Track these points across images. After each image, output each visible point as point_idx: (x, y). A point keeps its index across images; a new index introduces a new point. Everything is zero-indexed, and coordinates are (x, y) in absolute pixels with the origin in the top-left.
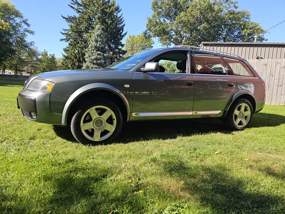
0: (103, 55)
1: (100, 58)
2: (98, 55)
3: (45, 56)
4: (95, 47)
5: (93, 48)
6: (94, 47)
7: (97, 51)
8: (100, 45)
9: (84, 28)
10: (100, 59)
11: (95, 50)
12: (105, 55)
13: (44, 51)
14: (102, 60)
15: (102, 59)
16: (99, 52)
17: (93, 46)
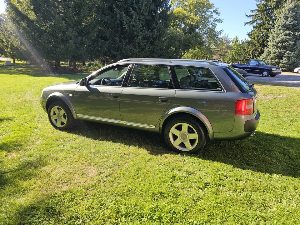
0: (294, 35)
1: (288, 39)
2: (286, 35)
3: (235, 42)
4: (283, 25)
5: (280, 28)
6: (281, 26)
7: (284, 30)
8: (290, 23)
9: (274, 3)
10: (287, 41)
11: (281, 30)
12: (297, 34)
13: (235, 38)
14: (290, 42)
15: (290, 40)
16: (288, 32)
17: (280, 24)
